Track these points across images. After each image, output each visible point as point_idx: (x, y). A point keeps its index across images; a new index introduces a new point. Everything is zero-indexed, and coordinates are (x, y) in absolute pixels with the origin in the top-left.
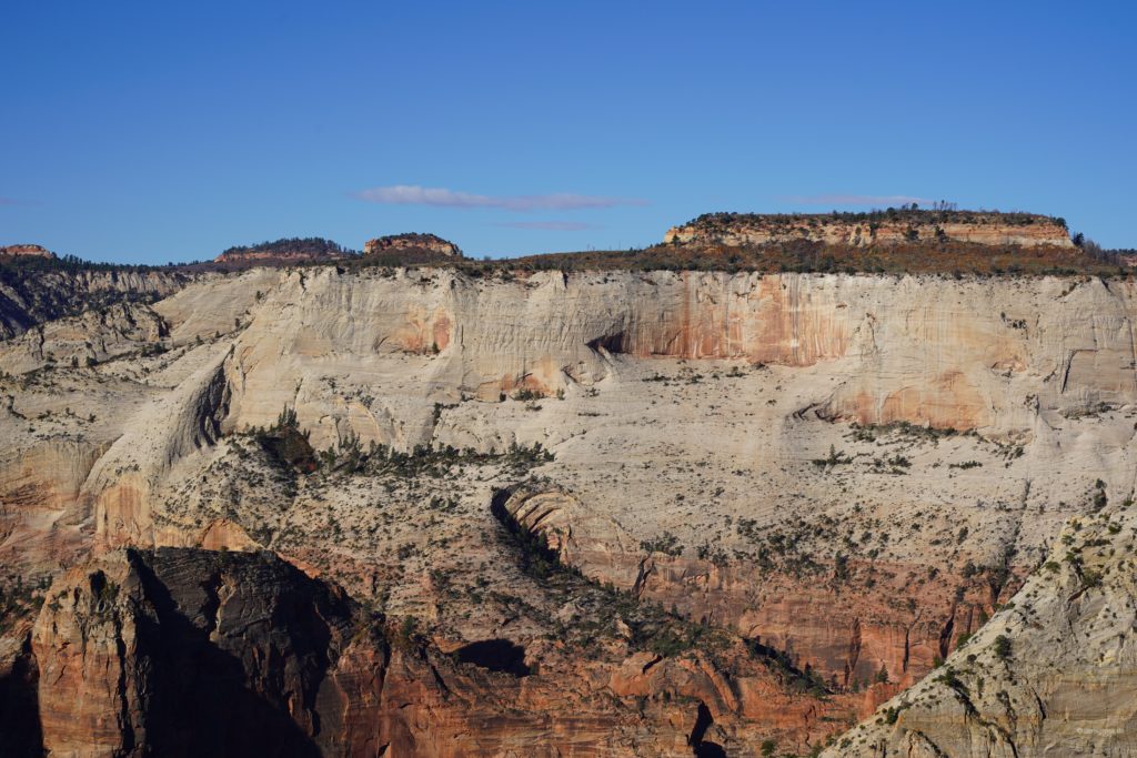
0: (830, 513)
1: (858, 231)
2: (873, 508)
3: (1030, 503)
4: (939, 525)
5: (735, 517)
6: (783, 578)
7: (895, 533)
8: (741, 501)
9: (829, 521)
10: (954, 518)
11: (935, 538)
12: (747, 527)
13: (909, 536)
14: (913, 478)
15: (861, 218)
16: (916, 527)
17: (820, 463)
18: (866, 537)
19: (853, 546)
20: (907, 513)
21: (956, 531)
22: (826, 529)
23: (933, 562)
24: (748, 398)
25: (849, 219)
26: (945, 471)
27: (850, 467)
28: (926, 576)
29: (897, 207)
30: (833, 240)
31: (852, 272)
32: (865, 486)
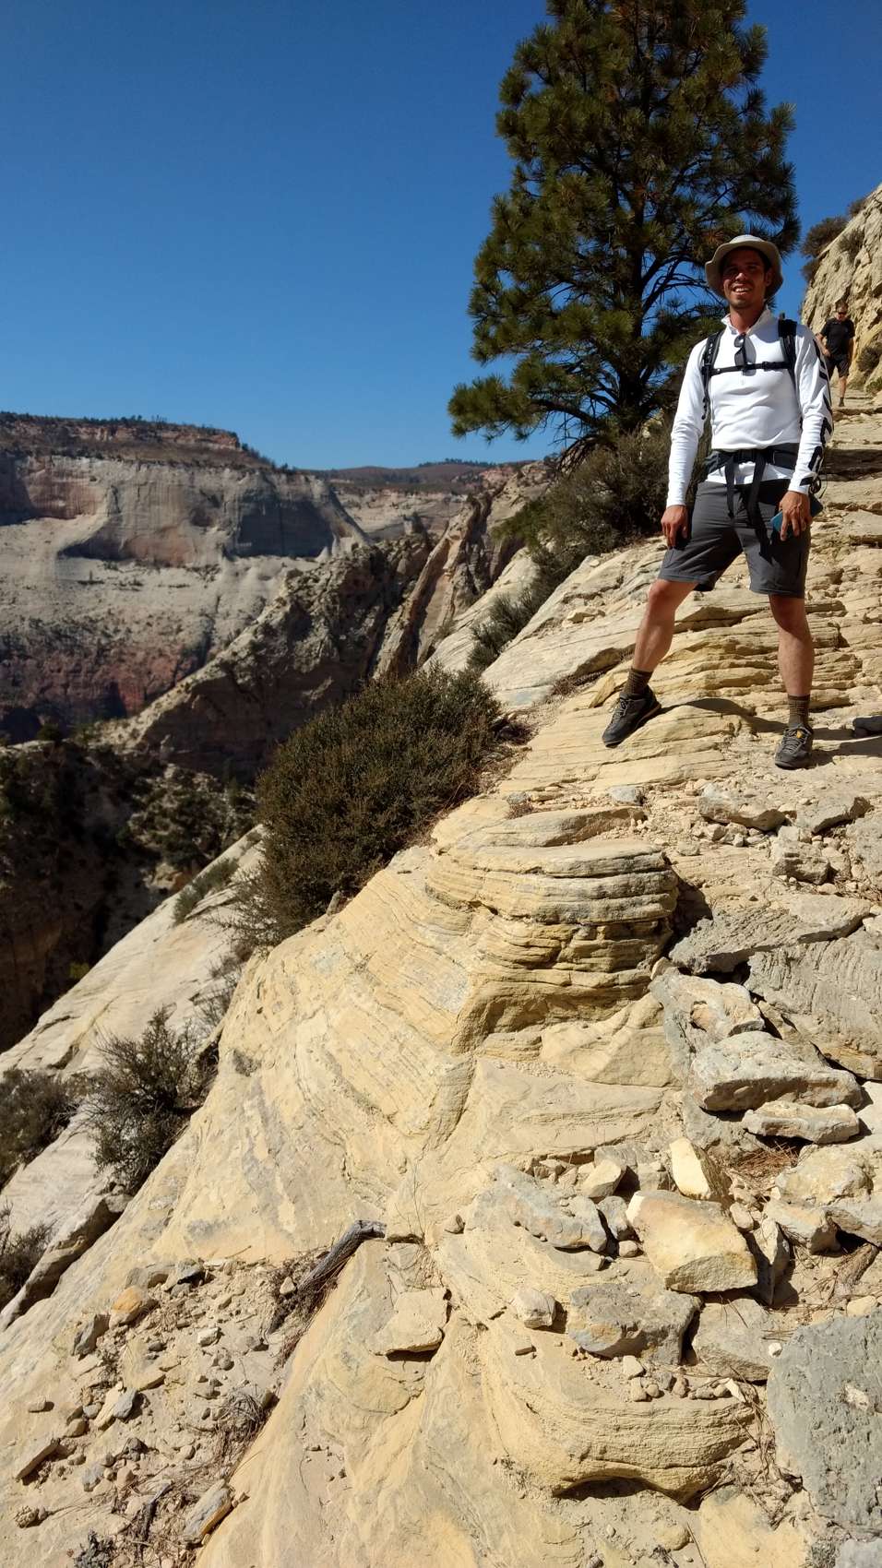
0: (91, 614)
1: (102, 431)
2: (120, 612)
3: (220, 610)
4: (164, 623)
5: (27, 617)
6: (62, 656)
7: (135, 628)
8: (30, 606)
9: (91, 621)
10: (174, 618)
11: (161, 631)
12: (36, 623)
13: (145, 629)
14: (145, 593)
15: (103, 423)
16: (149, 624)
17: (84, 583)
18: (116, 631)
19: (108, 636)
20: (142, 615)
21: (175, 627)
22: (90, 625)
23: (160, 645)
24: (30, 539)
25: (93, 423)
26: (166, 589)
27: (103, 586)
28: (156, 655)
29: (128, 417)
30: (85, 437)
31: (101, 458)
32: (114, 599)
